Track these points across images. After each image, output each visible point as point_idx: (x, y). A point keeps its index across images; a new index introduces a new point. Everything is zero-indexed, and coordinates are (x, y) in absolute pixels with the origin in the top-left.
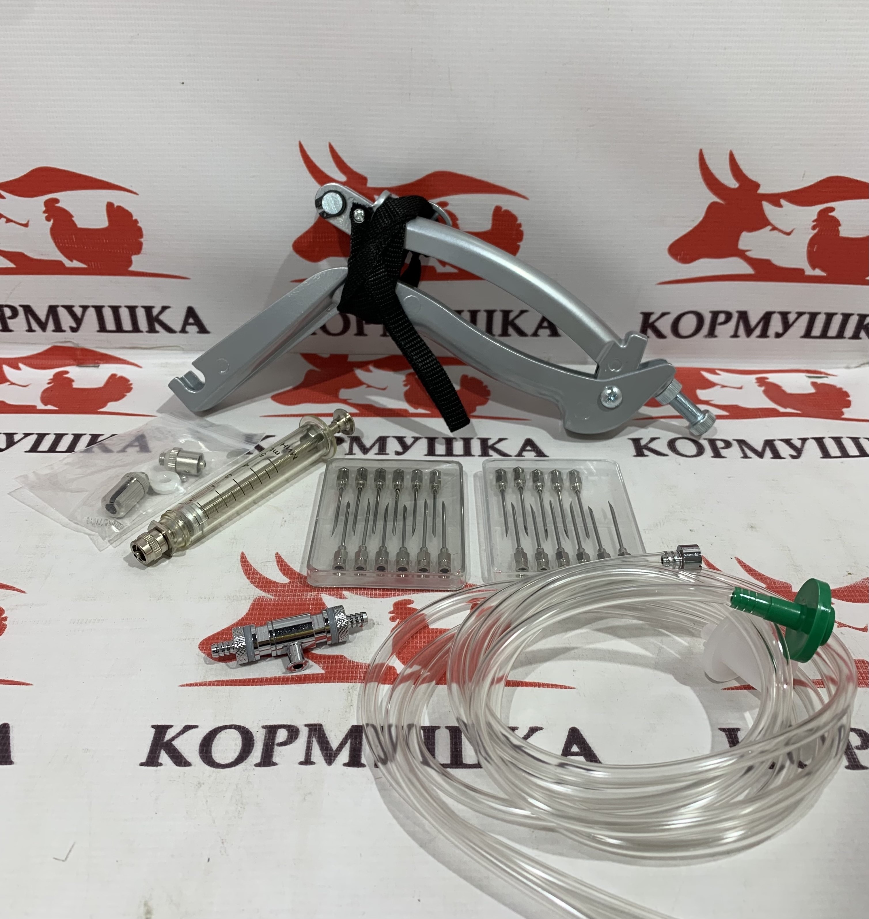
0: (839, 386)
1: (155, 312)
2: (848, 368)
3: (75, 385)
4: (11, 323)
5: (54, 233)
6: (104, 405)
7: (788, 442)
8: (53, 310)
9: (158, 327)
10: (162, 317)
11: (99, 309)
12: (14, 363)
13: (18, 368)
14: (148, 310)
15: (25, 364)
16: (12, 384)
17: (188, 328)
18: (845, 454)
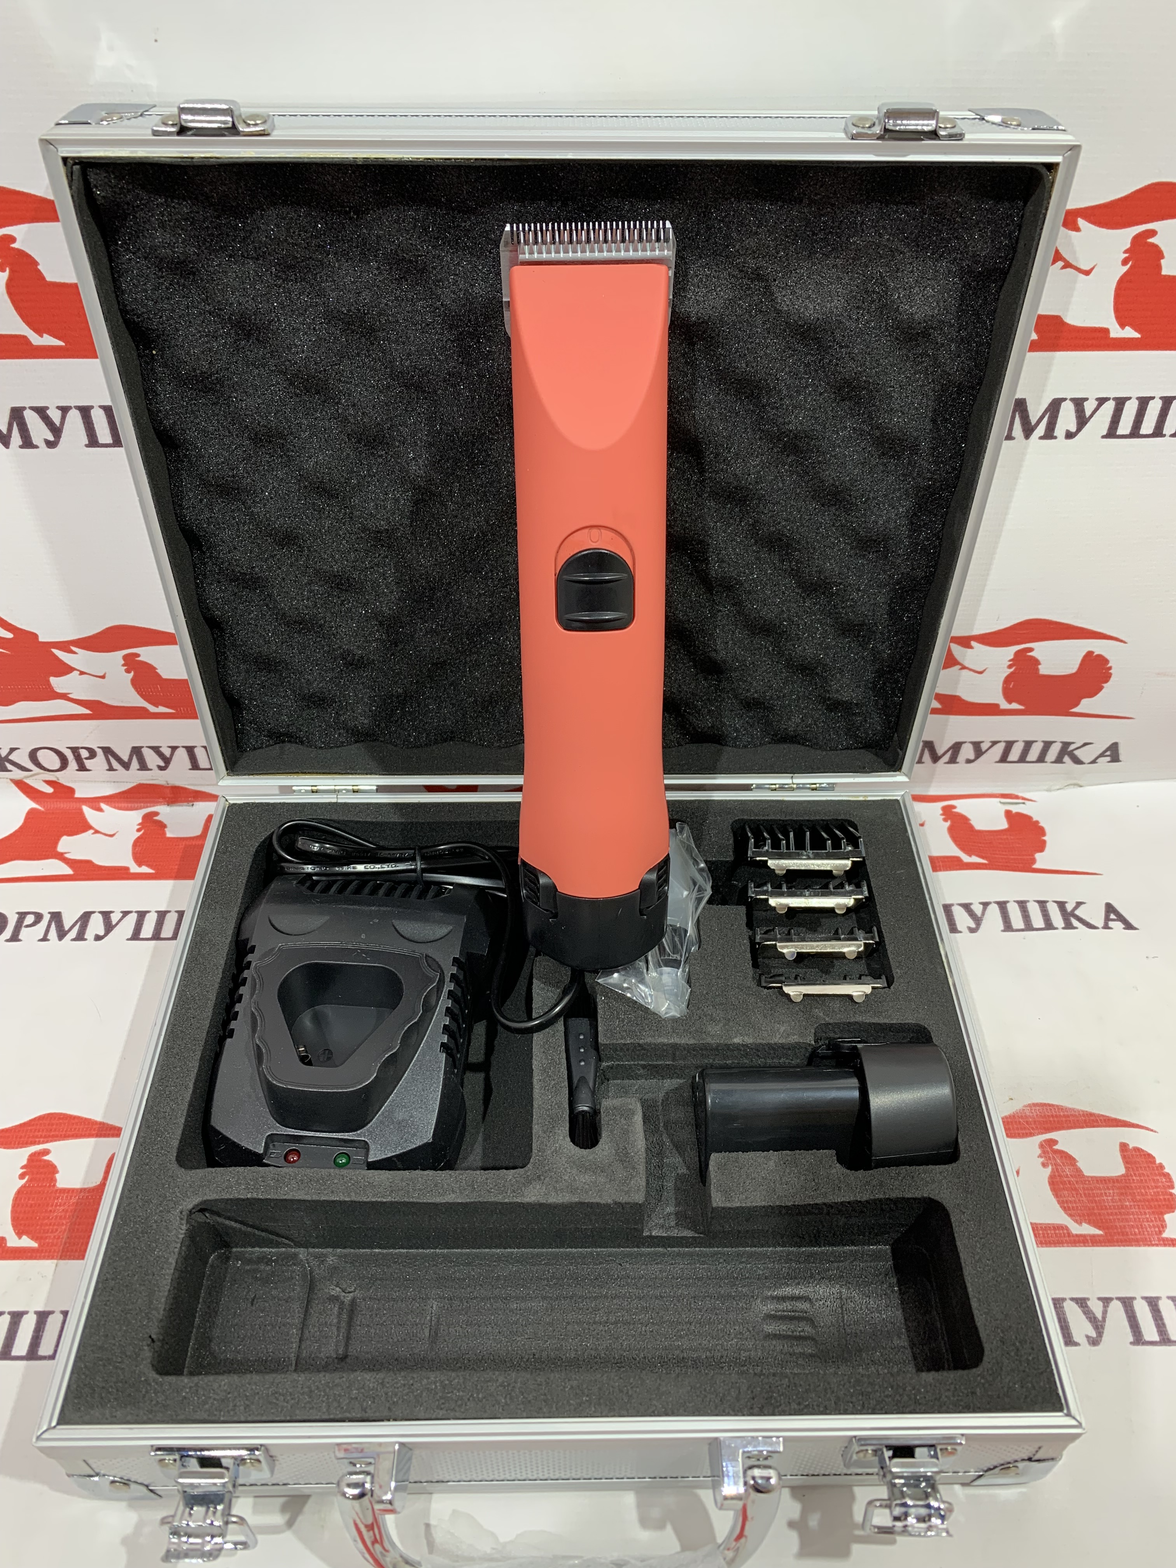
0: (1035, 819)
2: (1049, 790)
3: (169, 832)
4: (88, 763)
7: (967, 907)
8: (137, 751)
11: (188, 749)
12: (95, 803)
13: (100, 810)
15: (108, 805)
18: (1029, 927)
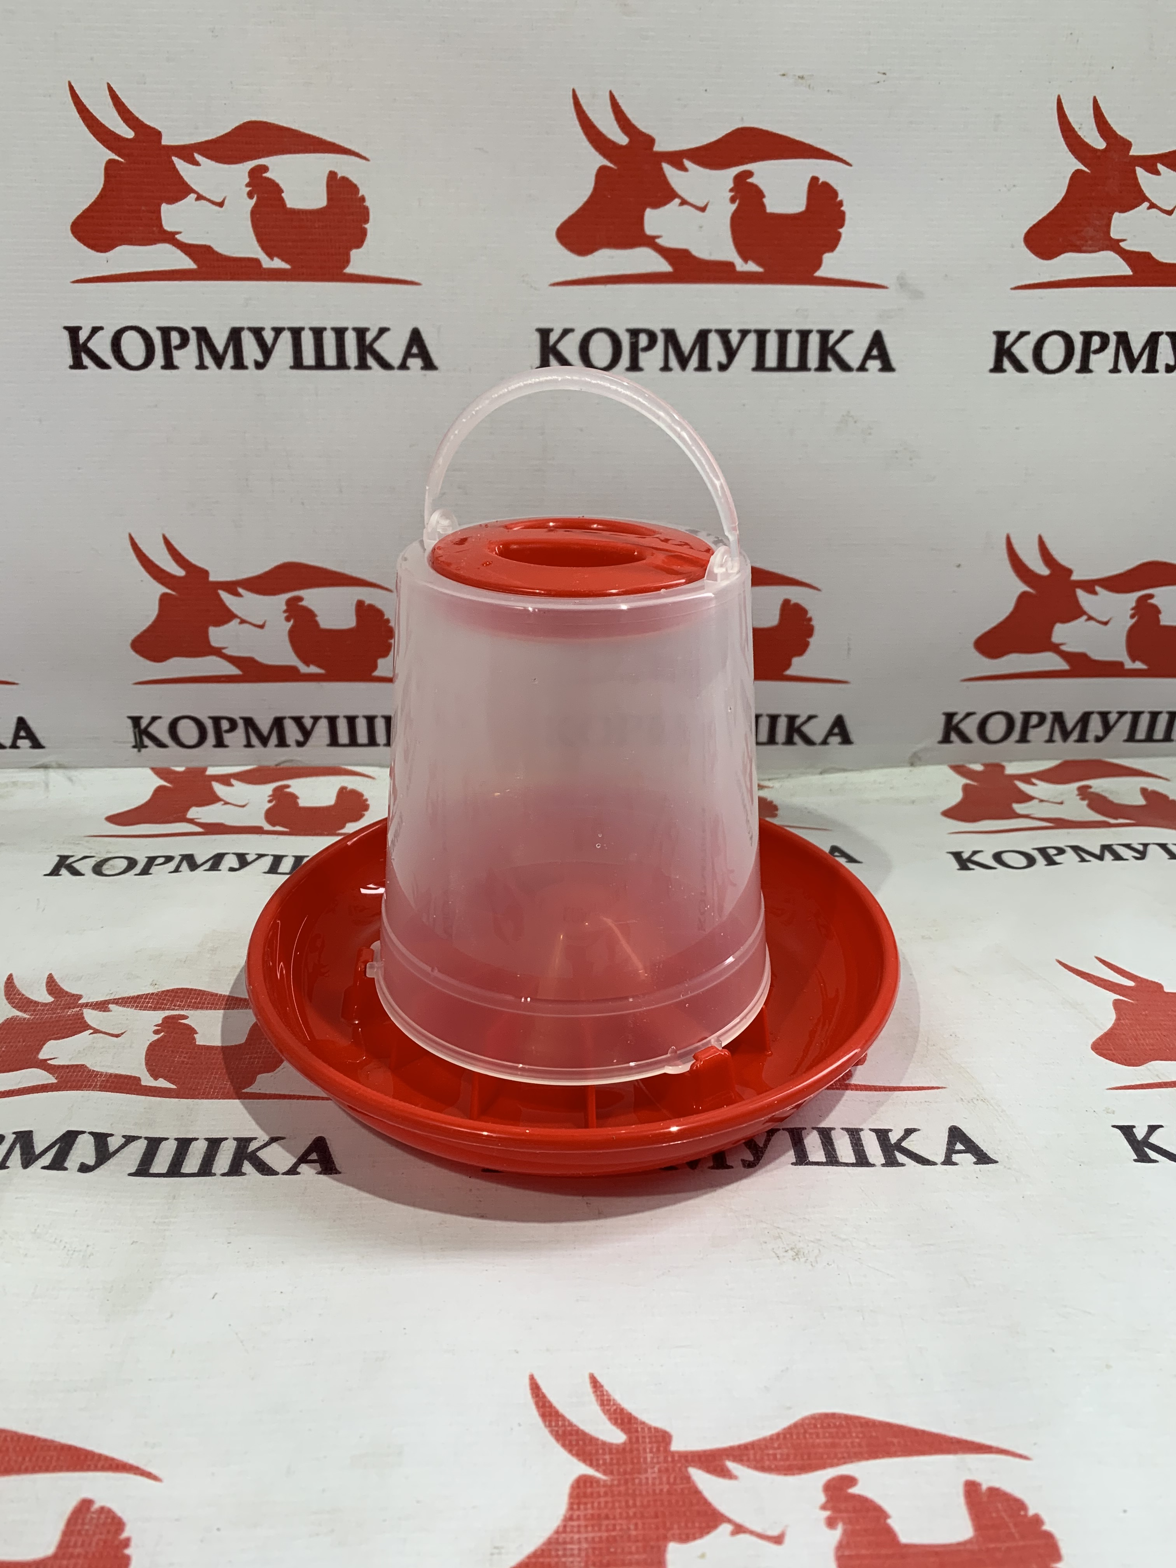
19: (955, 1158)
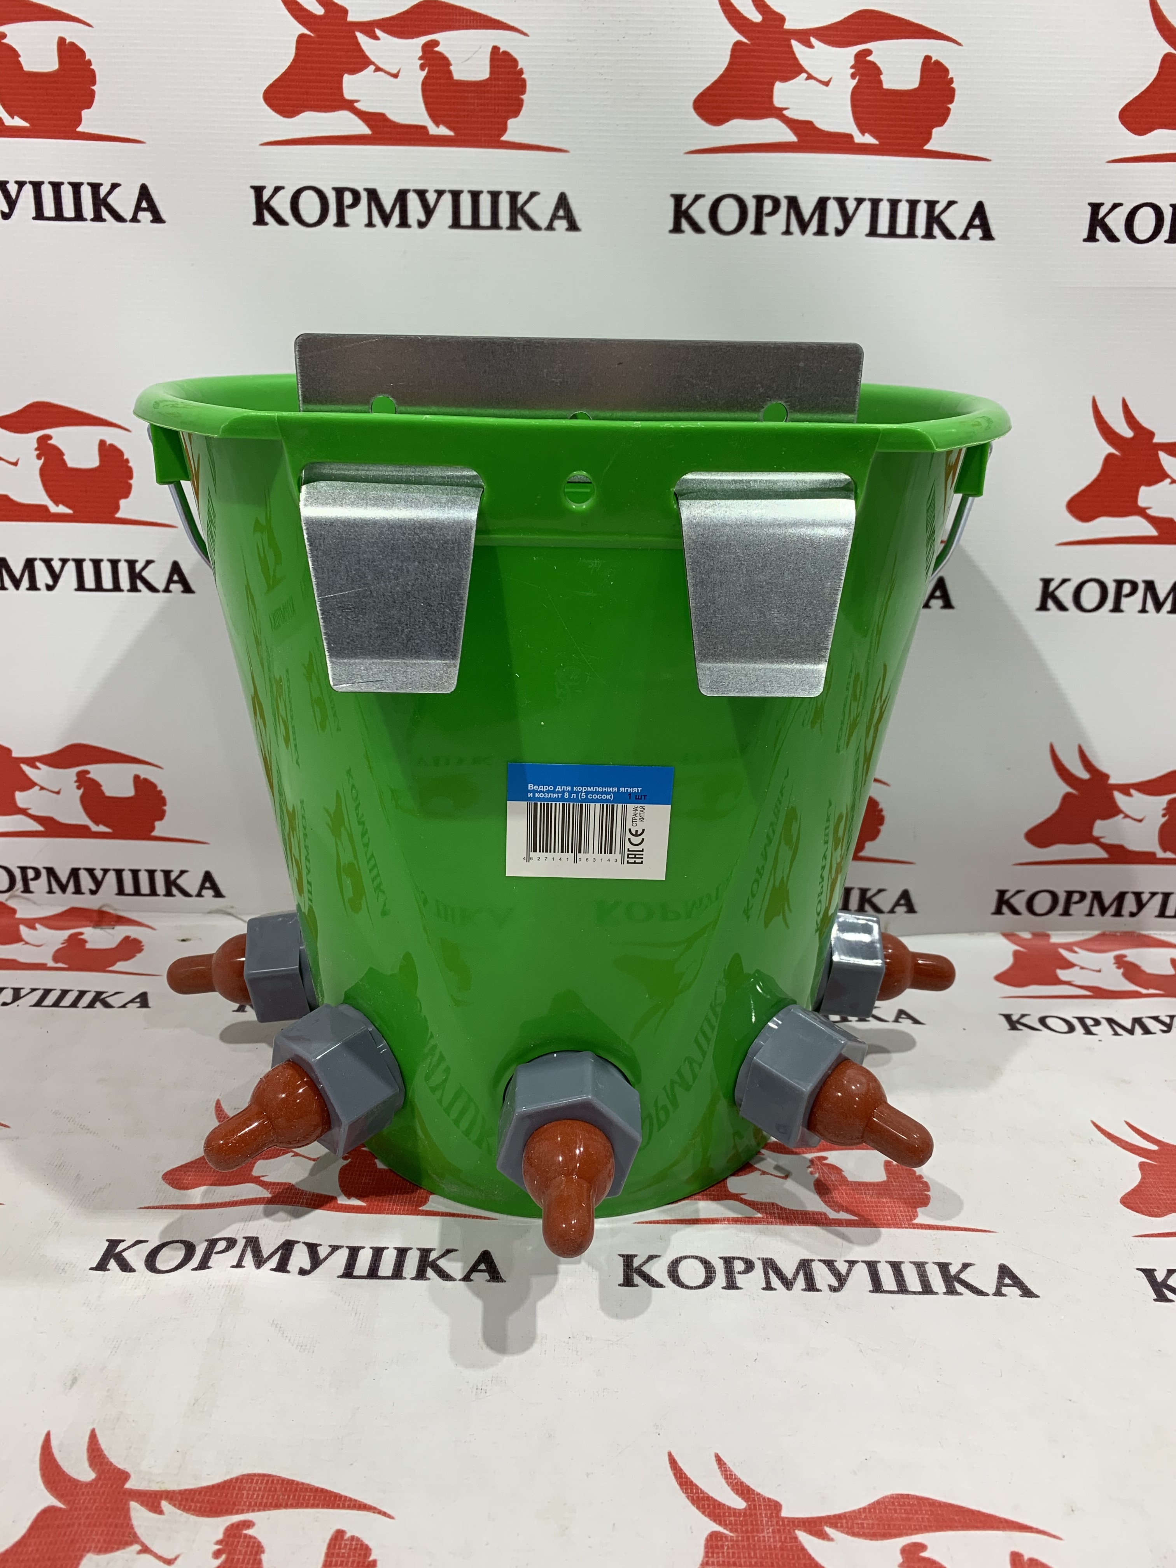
1: (173, 876)
3: (88, 946)
4: (33, 885)
5: (85, 801)
6: (113, 964)
8: (74, 873)
9: (175, 891)
10: (179, 881)
11: (119, 873)
12: (31, 924)
13: (34, 928)
14: (167, 873)
15: (42, 924)
16: (27, 943)
17: (204, 892)
19: (1004, 1290)
